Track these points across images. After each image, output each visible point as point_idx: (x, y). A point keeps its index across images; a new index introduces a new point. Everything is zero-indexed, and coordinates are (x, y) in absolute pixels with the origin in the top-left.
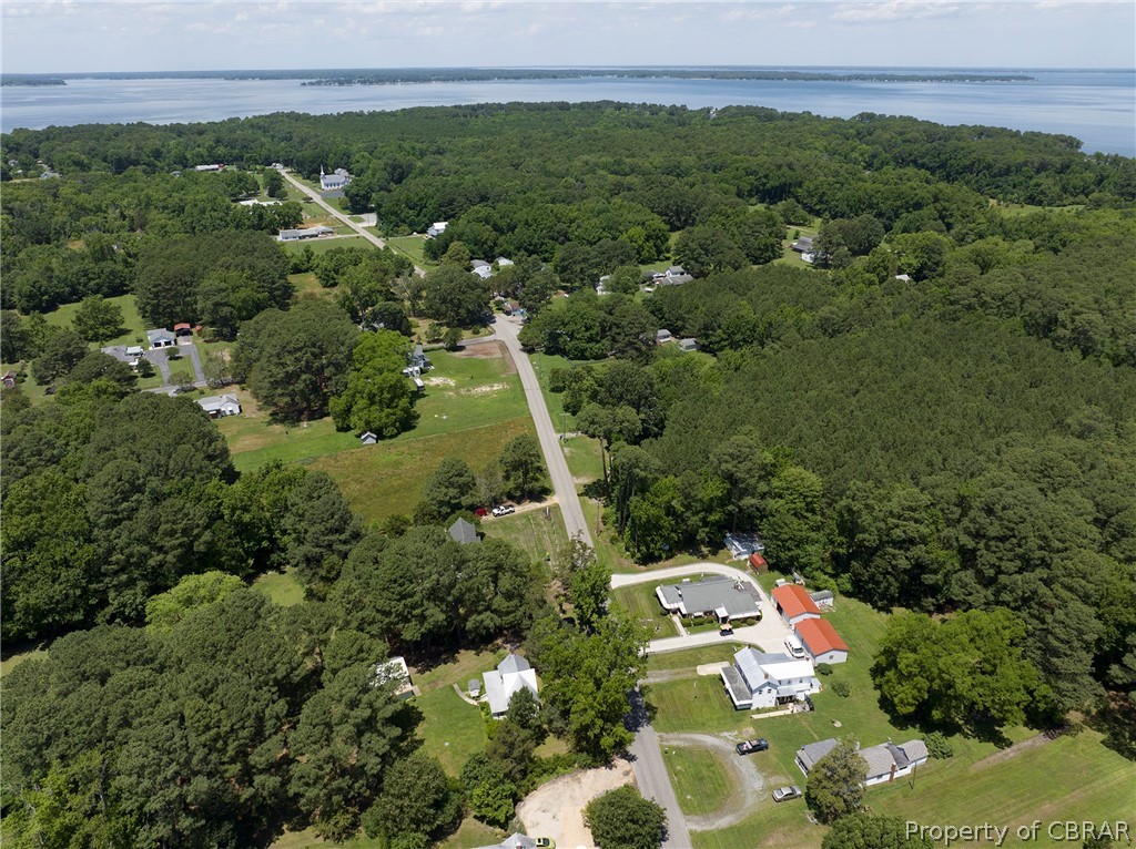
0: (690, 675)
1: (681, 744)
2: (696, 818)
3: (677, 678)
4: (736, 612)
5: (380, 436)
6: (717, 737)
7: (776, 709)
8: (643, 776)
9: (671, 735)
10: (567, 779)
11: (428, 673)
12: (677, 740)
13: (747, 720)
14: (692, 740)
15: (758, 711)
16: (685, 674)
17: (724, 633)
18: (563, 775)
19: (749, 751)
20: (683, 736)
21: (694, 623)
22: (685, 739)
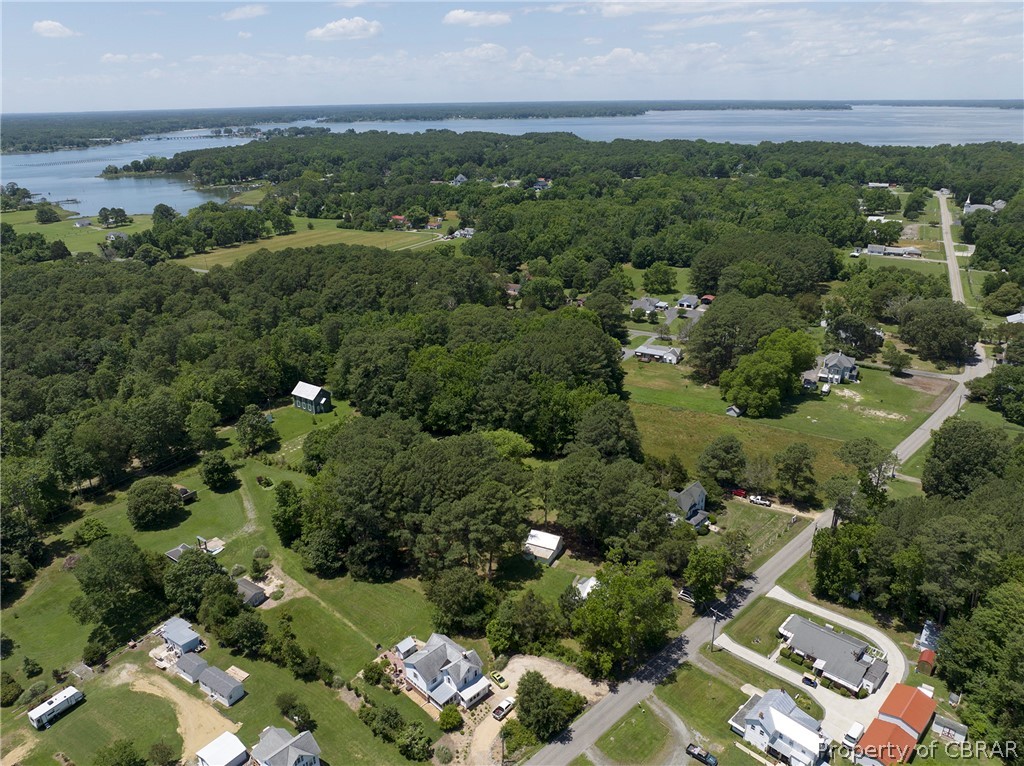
0: (732, 684)
1: (657, 711)
2: (599, 752)
3: (721, 678)
4: (831, 672)
5: (743, 413)
6: (689, 730)
7: (760, 753)
8: (604, 705)
9: (660, 702)
10: (562, 667)
11: (574, 560)
12: (658, 707)
13: (728, 742)
14: (669, 717)
15: (748, 745)
16: (731, 680)
17: (807, 681)
18: (563, 663)
19: (694, 756)
20: (667, 709)
21: (790, 658)
22: (664, 712)
